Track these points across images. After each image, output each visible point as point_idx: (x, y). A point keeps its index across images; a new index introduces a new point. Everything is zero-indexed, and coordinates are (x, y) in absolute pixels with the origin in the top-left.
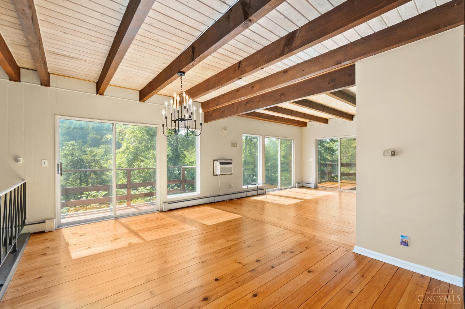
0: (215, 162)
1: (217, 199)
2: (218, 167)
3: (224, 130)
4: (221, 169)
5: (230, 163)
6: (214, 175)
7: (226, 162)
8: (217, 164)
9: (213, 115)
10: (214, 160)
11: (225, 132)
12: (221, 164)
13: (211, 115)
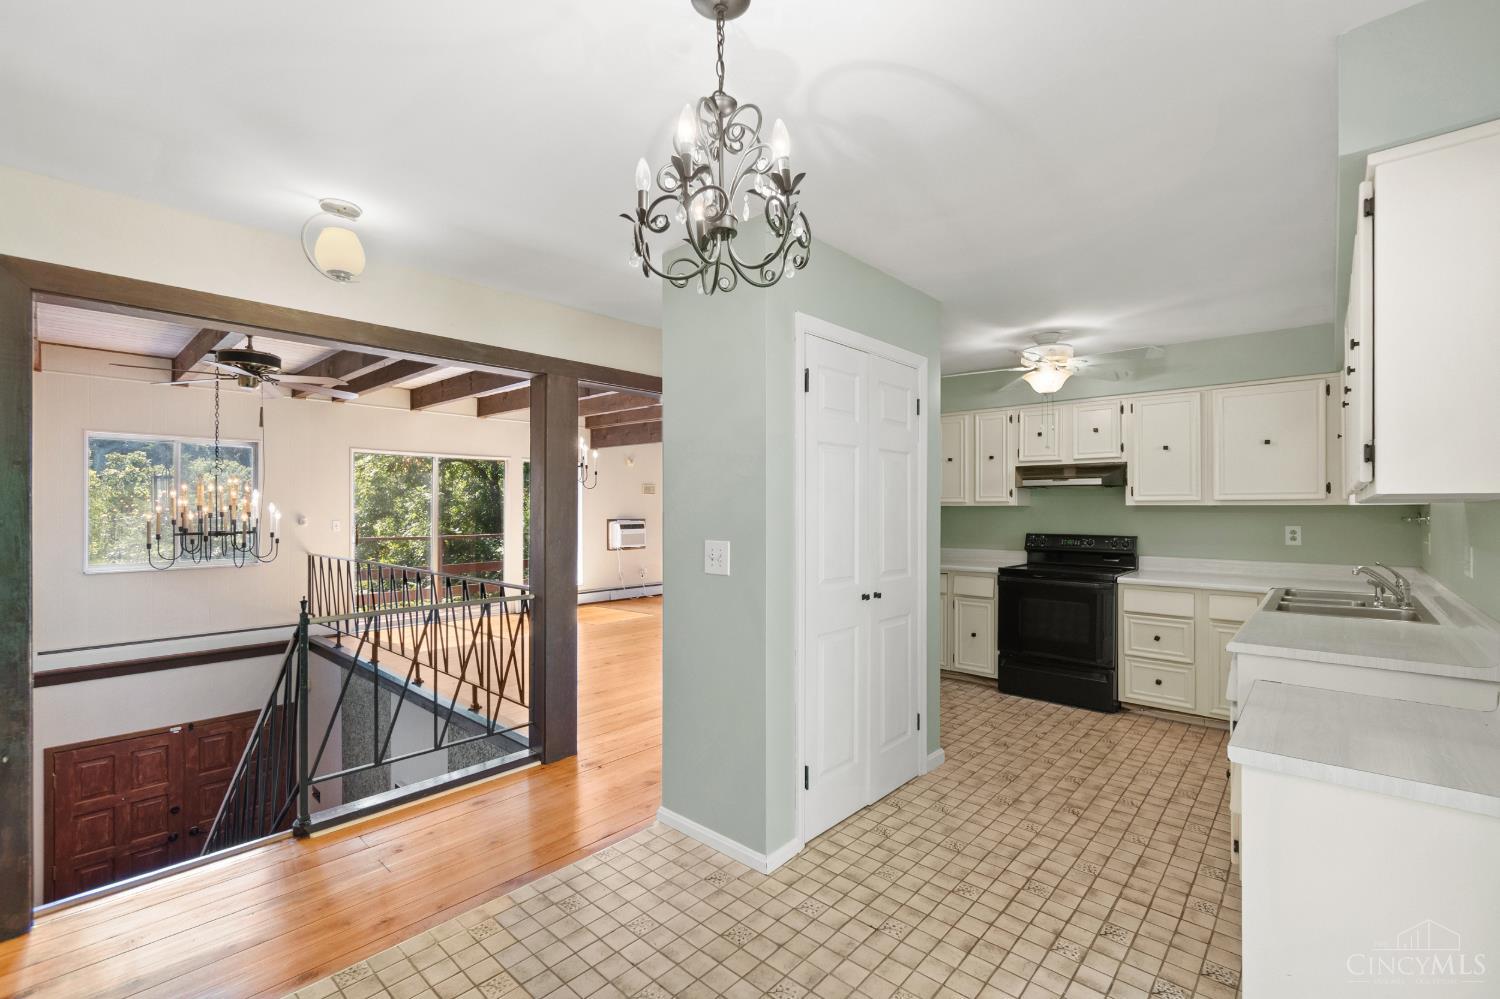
0: (611, 523)
1: (615, 595)
2: (617, 534)
3: (629, 462)
4: (624, 537)
5: (642, 526)
6: (608, 549)
7: (632, 525)
8: (615, 527)
9: (609, 437)
10: (609, 521)
11: (630, 464)
12: (623, 527)
13: (605, 437)
